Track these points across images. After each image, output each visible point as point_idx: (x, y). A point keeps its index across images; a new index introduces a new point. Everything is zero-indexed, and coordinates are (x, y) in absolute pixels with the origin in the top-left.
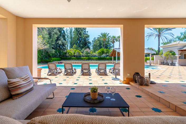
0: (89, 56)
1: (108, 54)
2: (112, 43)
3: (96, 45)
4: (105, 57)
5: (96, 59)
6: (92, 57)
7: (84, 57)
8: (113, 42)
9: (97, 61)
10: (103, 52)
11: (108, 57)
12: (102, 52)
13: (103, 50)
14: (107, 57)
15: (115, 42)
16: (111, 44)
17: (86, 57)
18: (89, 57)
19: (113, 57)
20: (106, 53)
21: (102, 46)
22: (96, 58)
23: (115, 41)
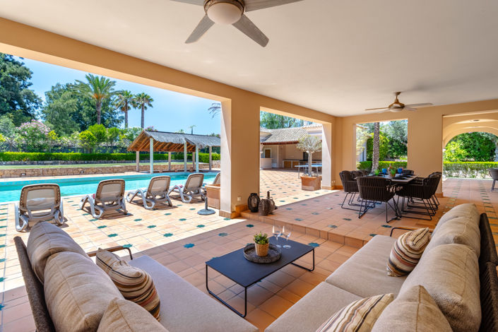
0: (41, 148)
1: (115, 144)
2: (119, 110)
3: (63, 111)
4: (108, 152)
5: (75, 160)
6: (53, 150)
7: (16, 149)
8: (125, 109)
9: (77, 163)
10: (101, 137)
11: (116, 153)
12: (97, 137)
13: (102, 131)
14: (114, 151)
15: (129, 108)
16: (116, 113)
17: (24, 150)
18: (40, 151)
19: (138, 153)
20: (111, 140)
21: (84, 114)
22: (72, 153)
23: (129, 105)
